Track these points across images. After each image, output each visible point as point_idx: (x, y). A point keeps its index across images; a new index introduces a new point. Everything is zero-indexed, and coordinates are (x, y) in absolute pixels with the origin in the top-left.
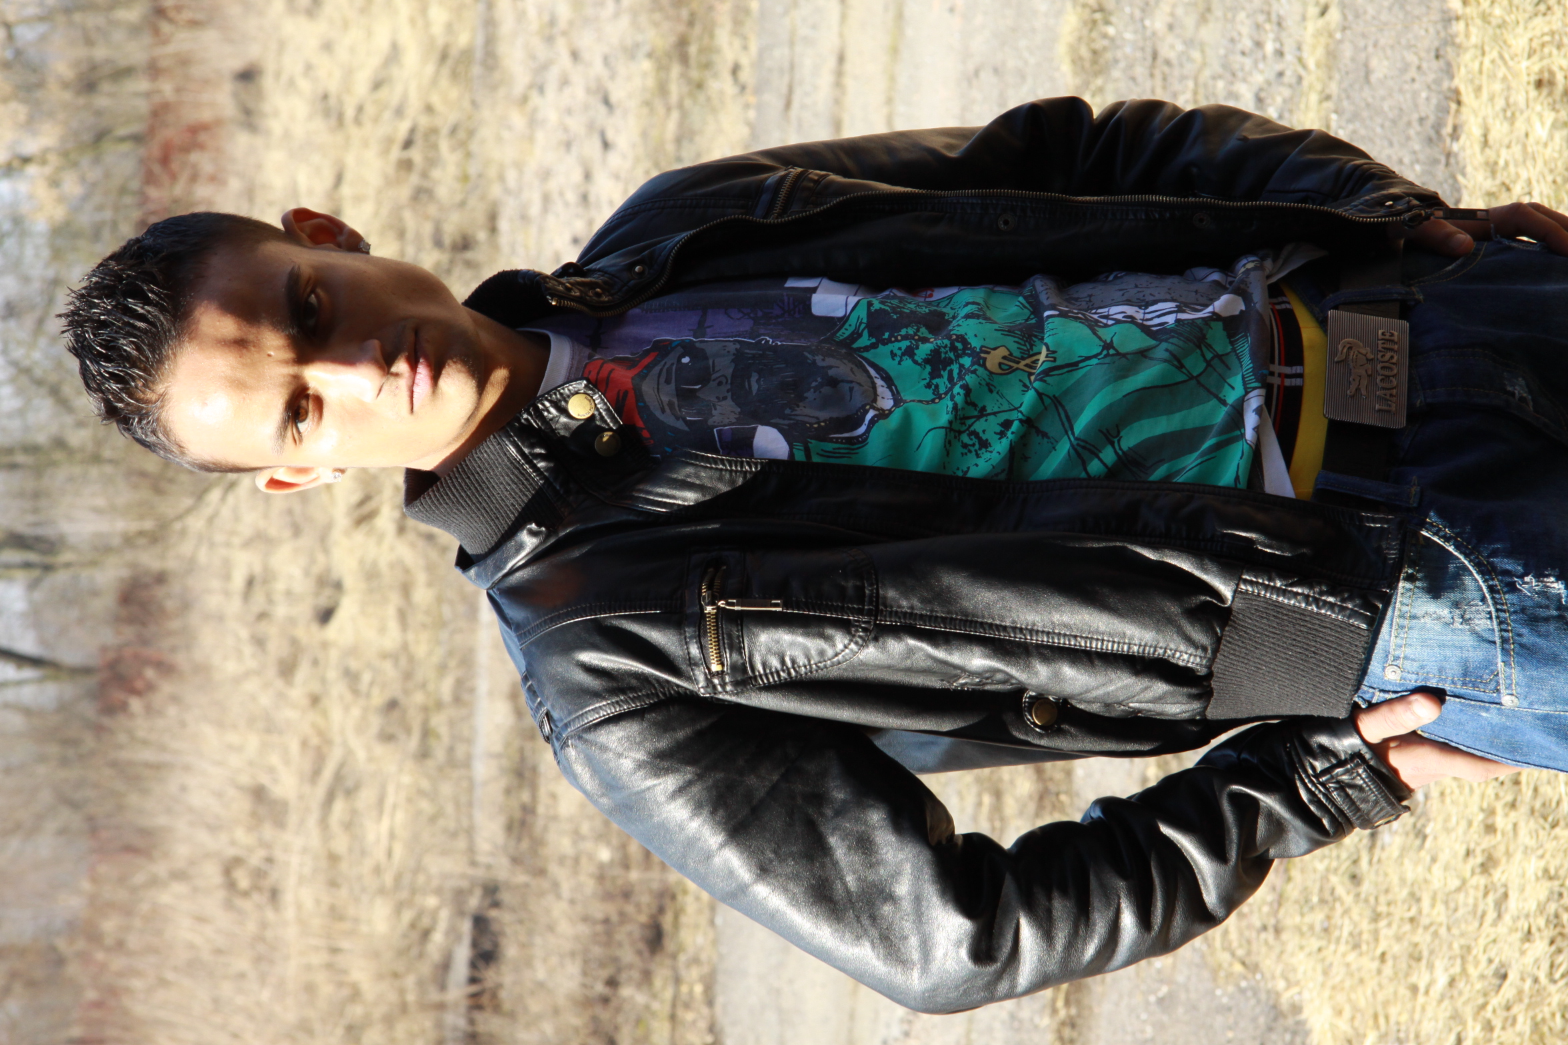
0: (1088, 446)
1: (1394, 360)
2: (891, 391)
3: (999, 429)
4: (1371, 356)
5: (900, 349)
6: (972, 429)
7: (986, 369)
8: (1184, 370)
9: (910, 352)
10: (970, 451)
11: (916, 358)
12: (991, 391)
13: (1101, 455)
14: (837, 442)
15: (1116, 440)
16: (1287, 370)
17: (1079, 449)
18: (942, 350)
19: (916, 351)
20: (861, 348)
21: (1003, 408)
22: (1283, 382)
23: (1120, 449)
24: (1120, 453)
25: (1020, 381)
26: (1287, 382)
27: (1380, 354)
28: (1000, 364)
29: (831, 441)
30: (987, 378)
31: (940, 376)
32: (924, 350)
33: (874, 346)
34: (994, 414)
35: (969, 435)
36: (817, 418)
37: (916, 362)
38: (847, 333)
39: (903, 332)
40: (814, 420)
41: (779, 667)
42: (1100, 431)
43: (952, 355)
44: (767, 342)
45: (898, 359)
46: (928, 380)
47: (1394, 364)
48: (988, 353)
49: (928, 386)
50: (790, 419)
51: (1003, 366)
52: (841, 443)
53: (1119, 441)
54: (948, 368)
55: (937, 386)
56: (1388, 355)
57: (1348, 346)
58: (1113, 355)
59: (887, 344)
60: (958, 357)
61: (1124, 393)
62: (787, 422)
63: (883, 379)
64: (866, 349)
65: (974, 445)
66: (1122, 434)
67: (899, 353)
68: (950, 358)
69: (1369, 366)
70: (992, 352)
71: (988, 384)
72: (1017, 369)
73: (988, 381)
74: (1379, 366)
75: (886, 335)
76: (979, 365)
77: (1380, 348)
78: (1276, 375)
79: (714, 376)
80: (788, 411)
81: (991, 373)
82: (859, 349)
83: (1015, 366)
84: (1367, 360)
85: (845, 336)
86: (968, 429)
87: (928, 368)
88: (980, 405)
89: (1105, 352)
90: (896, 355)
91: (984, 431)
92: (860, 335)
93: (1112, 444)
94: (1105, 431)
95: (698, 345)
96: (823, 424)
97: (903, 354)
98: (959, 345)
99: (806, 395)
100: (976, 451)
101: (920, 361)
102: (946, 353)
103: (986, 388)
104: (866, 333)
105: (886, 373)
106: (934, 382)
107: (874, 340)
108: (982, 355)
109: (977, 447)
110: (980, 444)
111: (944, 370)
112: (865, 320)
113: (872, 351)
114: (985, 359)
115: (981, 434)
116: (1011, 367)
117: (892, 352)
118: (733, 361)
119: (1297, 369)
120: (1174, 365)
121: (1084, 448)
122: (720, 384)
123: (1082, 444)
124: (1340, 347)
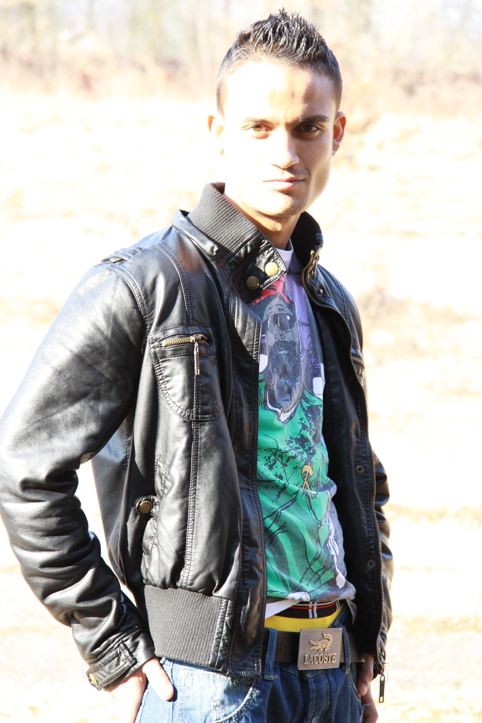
0: (278, 517)
1: (325, 662)
2: (287, 420)
3: (278, 474)
4: (326, 650)
5: (305, 422)
6: (277, 461)
7: (304, 465)
8: (313, 561)
9: (304, 427)
10: (267, 461)
11: (303, 431)
12: (294, 469)
13: (274, 524)
14: (265, 395)
15: (281, 531)
16: (315, 610)
17: (276, 513)
18: (308, 443)
19: (306, 430)
20: (302, 403)
21: (287, 474)
22: (310, 608)
23: (278, 533)
24: (276, 533)
25: (299, 482)
26: (310, 611)
27: (326, 655)
28: (306, 472)
29: (265, 392)
30: (300, 466)
31: (296, 443)
32: (307, 434)
33: (304, 409)
34: (285, 471)
35: (274, 460)
36: (274, 385)
37: (301, 431)
38: (307, 396)
39: (313, 423)
40: (273, 383)
41: (164, 375)
42: (285, 523)
43: (307, 448)
44: (301, 357)
45: (300, 422)
46: (294, 437)
47: (323, 662)
48: (311, 466)
49: (291, 438)
50: (272, 372)
51: (305, 473)
52: (265, 398)
53: (281, 532)
54: (300, 447)
55: (292, 442)
56: (326, 659)
57: (329, 639)
58: (318, 526)
59: (306, 416)
60: (306, 451)
61: (303, 533)
62: (271, 370)
63: (291, 415)
64: (302, 406)
65: (270, 462)
66: (284, 533)
67: (303, 422)
68: (305, 447)
69: (322, 650)
70: (311, 468)
71: (297, 467)
72: (304, 480)
73: (299, 467)
74: (322, 655)
75: (310, 415)
76: (305, 462)
77: (329, 654)
78: (313, 605)
79: (284, 332)
80: (275, 370)
81: (302, 468)
82: (301, 402)
83: (305, 480)
84: (325, 648)
85: (306, 395)
86: (277, 459)
87: (299, 437)
88: (287, 464)
89: (319, 522)
90: (302, 420)
91: (277, 467)
92: (307, 402)
93: (279, 529)
94: (285, 525)
95: (295, 323)
96: (272, 388)
97: (303, 424)
98: (311, 451)
99: (282, 378)
100: (267, 464)
101: (302, 432)
102: (307, 445)
103: (295, 466)
104: (309, 405)
105: (293, 417)
106: (294, 440)
107: (306, 409)
108: (310, 463)
109: (269, 464)
110: (271, 465)
111: (299, 445)
112: (314, 404)
113: (302, 409)
114: (308, 464)
115: (275, 465)
116: (305, 477)
117: (303, 418)
118: (291, 341)
119: (316, 616)
120: (316, 556)
121: (277, 515)
122: (281, 335)
123: (279, 515)
124: (329, 635)
